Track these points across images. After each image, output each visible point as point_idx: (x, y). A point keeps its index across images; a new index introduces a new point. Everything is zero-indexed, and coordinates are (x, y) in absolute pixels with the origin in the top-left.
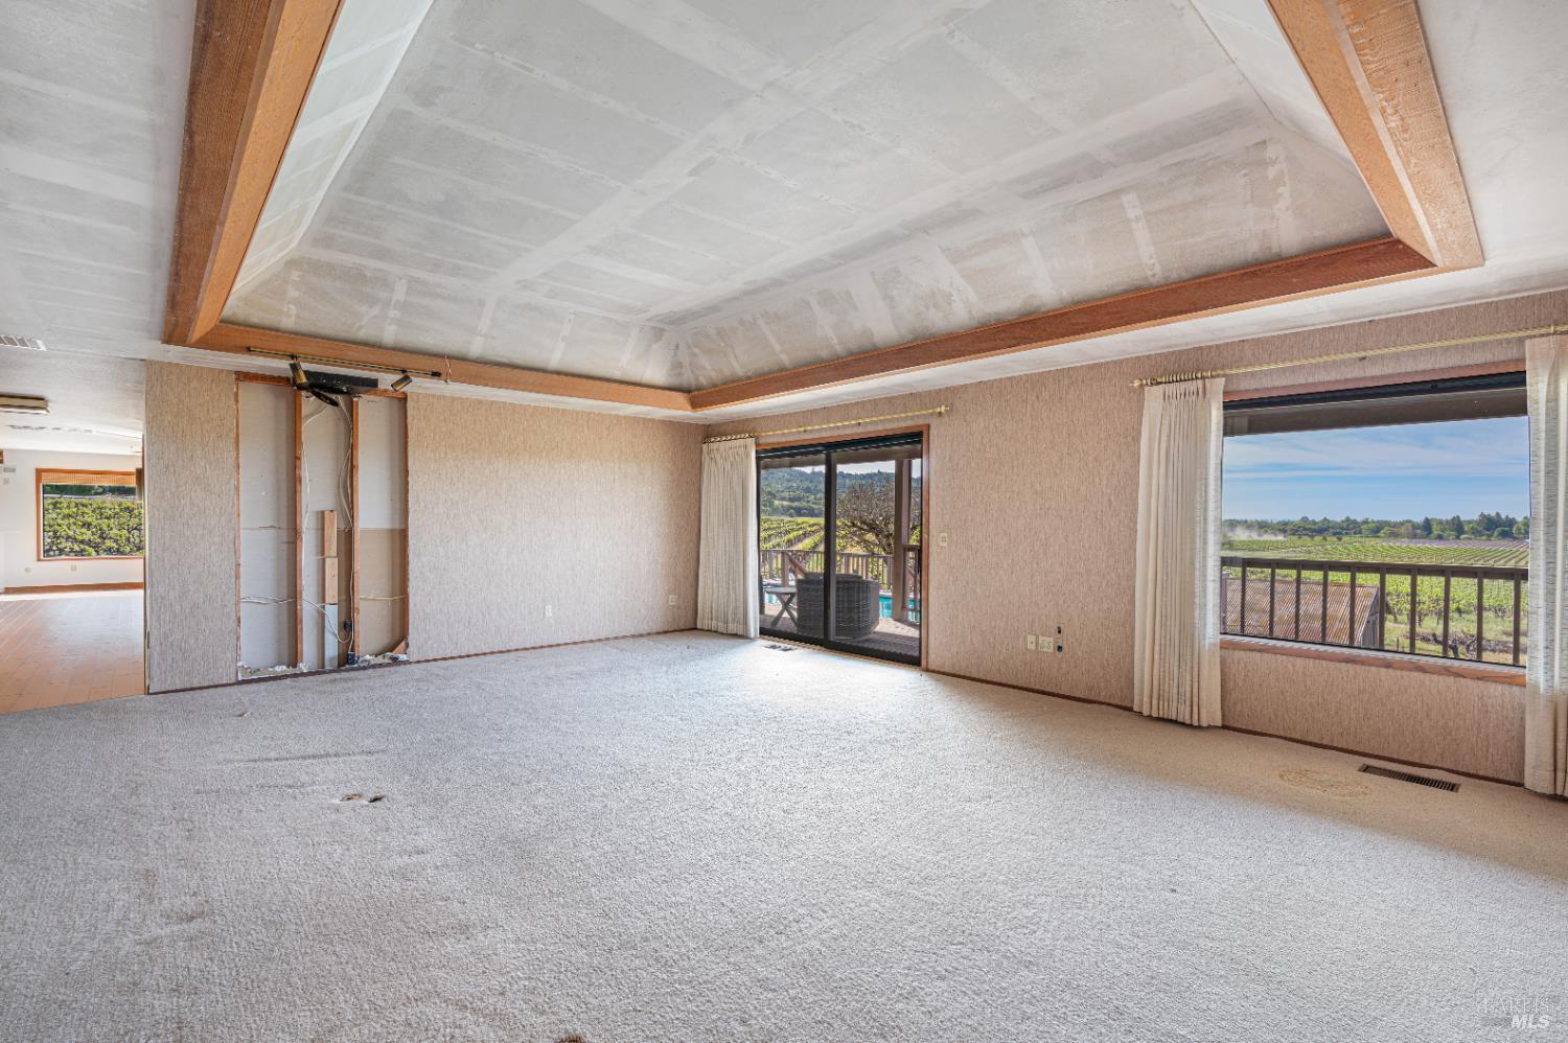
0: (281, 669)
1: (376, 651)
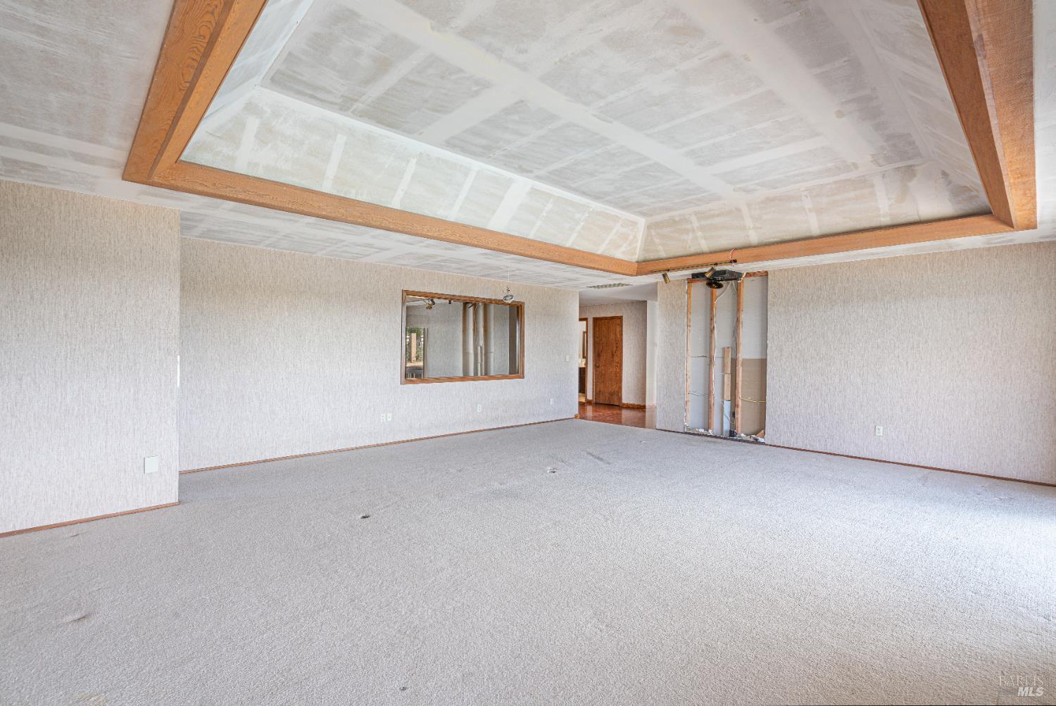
0: (702, 431)
1: (748, 432)
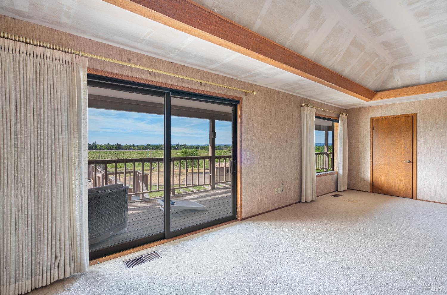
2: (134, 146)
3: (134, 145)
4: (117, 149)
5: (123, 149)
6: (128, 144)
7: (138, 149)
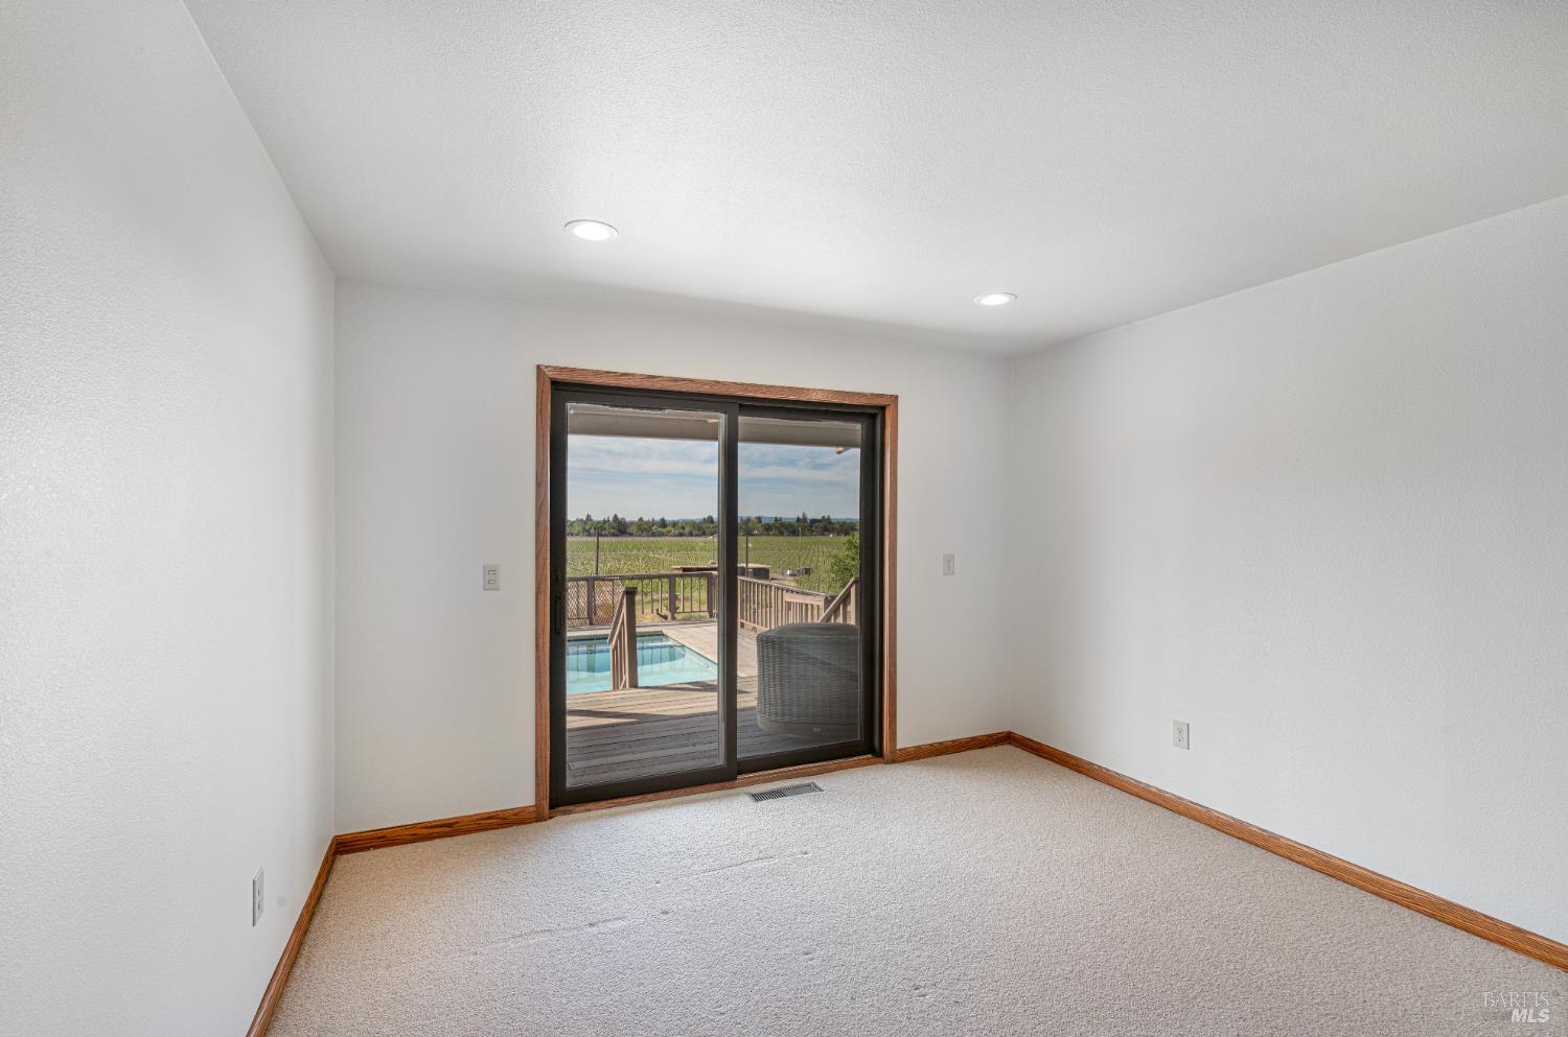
2: (663, 523)
3: (663, 520)
4: (614, 535)
5: (631, 534)
6: (645, 519)
7: (677, 532)
